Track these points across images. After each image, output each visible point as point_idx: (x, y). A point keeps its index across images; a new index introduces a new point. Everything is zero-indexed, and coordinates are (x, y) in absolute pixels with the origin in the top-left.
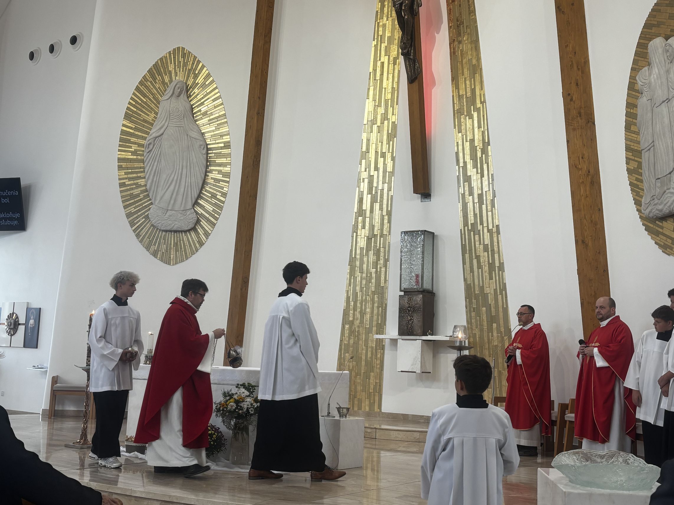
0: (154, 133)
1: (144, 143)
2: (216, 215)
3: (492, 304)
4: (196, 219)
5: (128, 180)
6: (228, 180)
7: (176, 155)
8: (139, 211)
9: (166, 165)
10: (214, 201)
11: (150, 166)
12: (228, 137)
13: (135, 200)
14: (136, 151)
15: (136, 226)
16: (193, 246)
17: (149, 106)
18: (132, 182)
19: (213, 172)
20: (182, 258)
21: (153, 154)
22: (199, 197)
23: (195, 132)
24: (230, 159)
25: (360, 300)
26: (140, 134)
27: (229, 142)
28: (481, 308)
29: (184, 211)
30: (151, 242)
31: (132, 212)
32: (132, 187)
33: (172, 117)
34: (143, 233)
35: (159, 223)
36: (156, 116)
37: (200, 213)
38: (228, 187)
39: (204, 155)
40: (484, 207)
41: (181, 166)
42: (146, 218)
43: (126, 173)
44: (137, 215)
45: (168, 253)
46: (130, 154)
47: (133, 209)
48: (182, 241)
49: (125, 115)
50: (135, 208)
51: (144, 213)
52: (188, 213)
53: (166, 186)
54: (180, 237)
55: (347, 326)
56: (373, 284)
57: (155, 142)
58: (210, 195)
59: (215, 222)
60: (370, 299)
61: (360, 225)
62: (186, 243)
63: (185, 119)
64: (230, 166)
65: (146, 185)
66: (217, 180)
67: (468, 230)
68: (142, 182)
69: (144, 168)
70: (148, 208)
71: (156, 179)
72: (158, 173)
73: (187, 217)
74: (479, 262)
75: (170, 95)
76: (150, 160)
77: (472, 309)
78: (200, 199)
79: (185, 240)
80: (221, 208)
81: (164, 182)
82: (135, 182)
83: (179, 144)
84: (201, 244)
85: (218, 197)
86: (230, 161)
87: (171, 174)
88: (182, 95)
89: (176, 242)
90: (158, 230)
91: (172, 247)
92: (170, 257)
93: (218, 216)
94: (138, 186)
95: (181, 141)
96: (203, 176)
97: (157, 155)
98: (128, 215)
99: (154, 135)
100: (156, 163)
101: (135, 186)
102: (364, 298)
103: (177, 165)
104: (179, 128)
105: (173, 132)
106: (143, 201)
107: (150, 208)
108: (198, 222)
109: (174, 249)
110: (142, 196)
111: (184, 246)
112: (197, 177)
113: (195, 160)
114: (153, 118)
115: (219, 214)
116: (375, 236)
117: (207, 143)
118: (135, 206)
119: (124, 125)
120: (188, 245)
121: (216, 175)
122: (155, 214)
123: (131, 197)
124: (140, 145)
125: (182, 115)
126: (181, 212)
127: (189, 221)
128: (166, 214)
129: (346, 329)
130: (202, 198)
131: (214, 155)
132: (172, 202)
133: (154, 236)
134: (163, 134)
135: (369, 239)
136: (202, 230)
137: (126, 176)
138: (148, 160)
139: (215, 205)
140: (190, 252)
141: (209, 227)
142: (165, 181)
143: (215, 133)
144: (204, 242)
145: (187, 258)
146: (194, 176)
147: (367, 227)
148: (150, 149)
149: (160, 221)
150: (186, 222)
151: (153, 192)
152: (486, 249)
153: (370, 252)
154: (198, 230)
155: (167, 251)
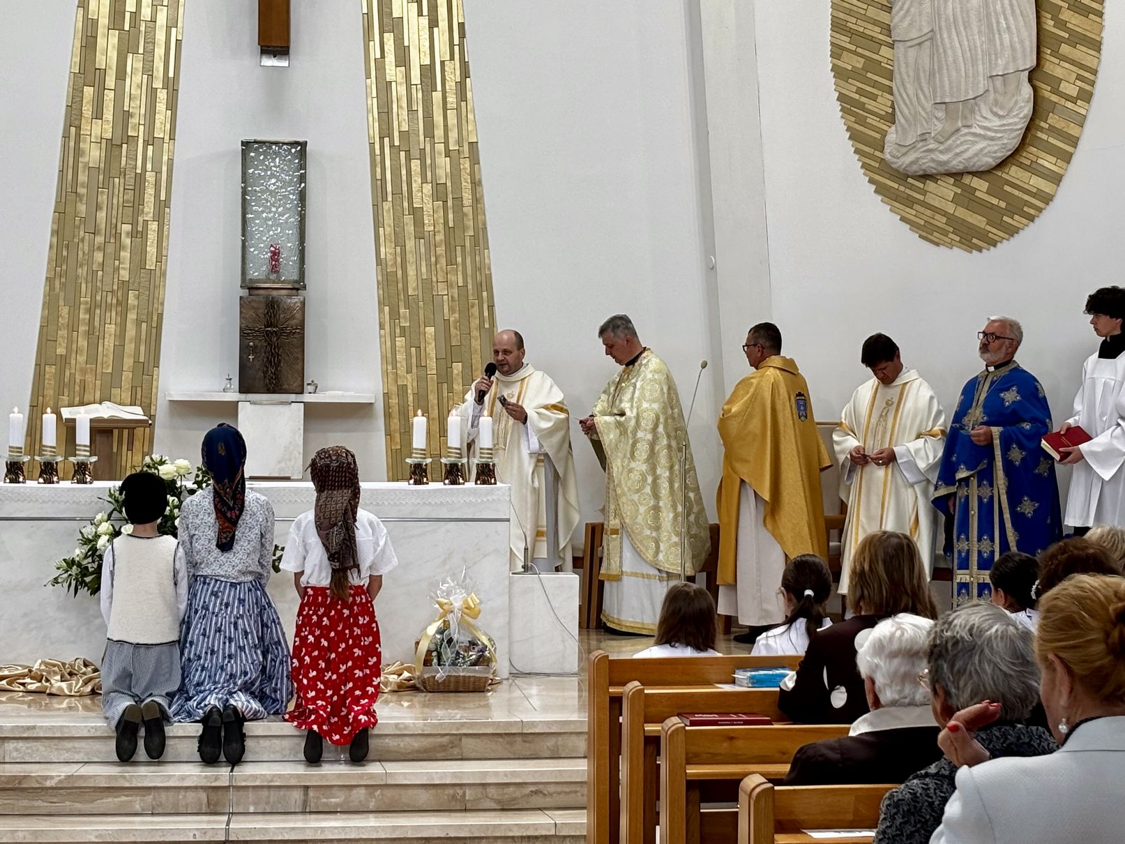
3: (452, 319)
25: (86, 303)
28: (422, 328)
40: (437, 96)
55: (50, 370)
56: (123, 263)
60: (114, 301)
61: (87, 110)
67: (392, 146)
74: (419, 223)
77: (398, 331)
102: (98, 298)
116: (131, 140)
129: (47, 376)
135: (112, 147)
147: (108, 114)
152: (439, 193)
153: (117, 180)
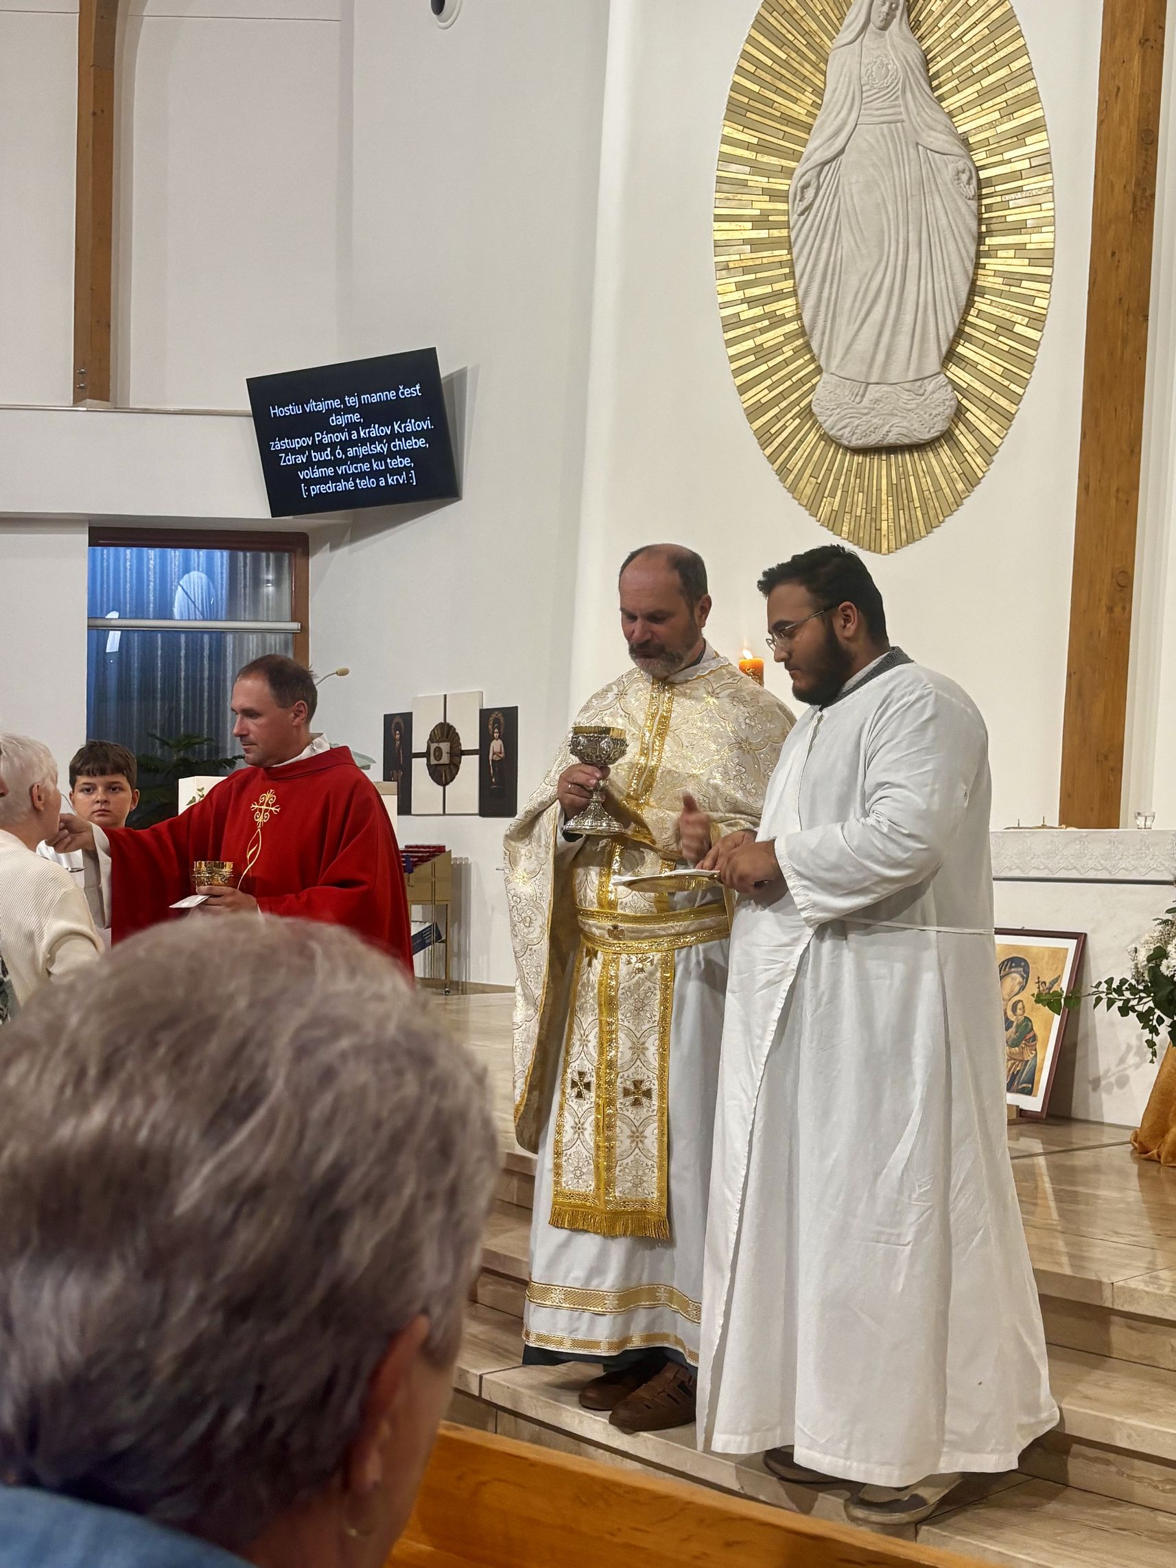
0: (816, 150)
1: (786, 188)
2: (1013, 387)
4: (953, 403)
5: (745, 306)
6: (1046, 271)
7: (887, 212)
8: (782, 396)
9: (858, 247)
10: (1005, 343)
11: (810, 254)
12: (1043, 135)
13: (771, 364)
14: (765, 214)
15: (776, 444)
16: (947, 491)
17: (795, 72)
18: (758, 311)
19: (1000, 253)
20: (916, 530)
21: (816, 216)
22: (959, 334)
23: (940, 132)
24: (1051, 205)
26: (774, 160)
27: (1047, 152)
29: (919, 383)
30: (820, 487)
31: (763, 401)
32: (759, 325)
33: (870, 93)
34: (797, 461)
35: (845, 427)
36: (820, 102)
37: (965, 386)
38: (1047, 296)
39: (970, 202)
41: (901, 246)
42: (802, 416)
43: (740, 286)
44: (776, 410)
45: (874, 516)
46: (749, 225)
47: (766, 391)
48: (912, 478)
49: (728, 110)
50: (770, 388)
51: (797, 402)
52: (930, 388)
53: (860, 310)
54: (904, 465)
57: (821, 180)
58: (993, 327)
59: (1013, 408)
62: (927, 482)
63: (909, 95)
64: (1052, 229)
65: (799, 317)
66: (1013, 278)
68: (786, 307)
69: (791, 264)
70: (809, 385)
71: (830, 293)
72: (833, 274)
73: (928, 401)
75: (858, 29)
76: (807, 236)
78: (962, 342)
79: (921, 474)
80: (1029, 363)
81: (854, 301)
82: (768, 308)
83: (894, 177)
84: (972, 482)
85: (1018, 329)
86: (1051, 213)
87: (874, 272)
88: (896, 21)
89: (894, 482)
90: (841, 450)
91: (884, 497)
92: (878, 527)
93: (1020, 391)
94: (777, 321)
95: (899, 168)
96: (970, 269)
97: (827, 221)
98: (753, 413)
99: (819, 157)
100: (826, 245)
101: (766, 323)
103: (890, 240)
104: (892, 125)
105: (873, 141)
106: (792, 367)
107: (814, 386)
108: (959, 413)
109: (890, 503)
110: (788, 351)
111: (920, 491)
112: (952, 275)
113: (943, 221)
114: (811, 109)
115: (1024, 383)
117: (978, 164)
118: (769, 382)
119: (726, 140)
120: (932, 490)
121: (1009, 261)
122: (831, 401)
123: (759, 355)
124: (774, 195)
125: (900, 85)
126: (907, 386)
127: (934, 412)
128: (863, 396)
130: (970, 339)
131: (998, 199)
132: (881, 357)
133: (829, 470)
134: (842, 151)
136: (970, 437)
137: (739, 295)
138: (802, 236)
139: (1012, 354)
140: (939, 511)
141: (995, 426)
142: (856, 296)
143: (1000, 129)
144: (980, 476)
145: (930, 528)
146: (941, 271)
148: (806, 203)
149: (848, 420)
150: (927, 416)
151: (823, 334)
154: (961, 438)
155: (869, 511)
